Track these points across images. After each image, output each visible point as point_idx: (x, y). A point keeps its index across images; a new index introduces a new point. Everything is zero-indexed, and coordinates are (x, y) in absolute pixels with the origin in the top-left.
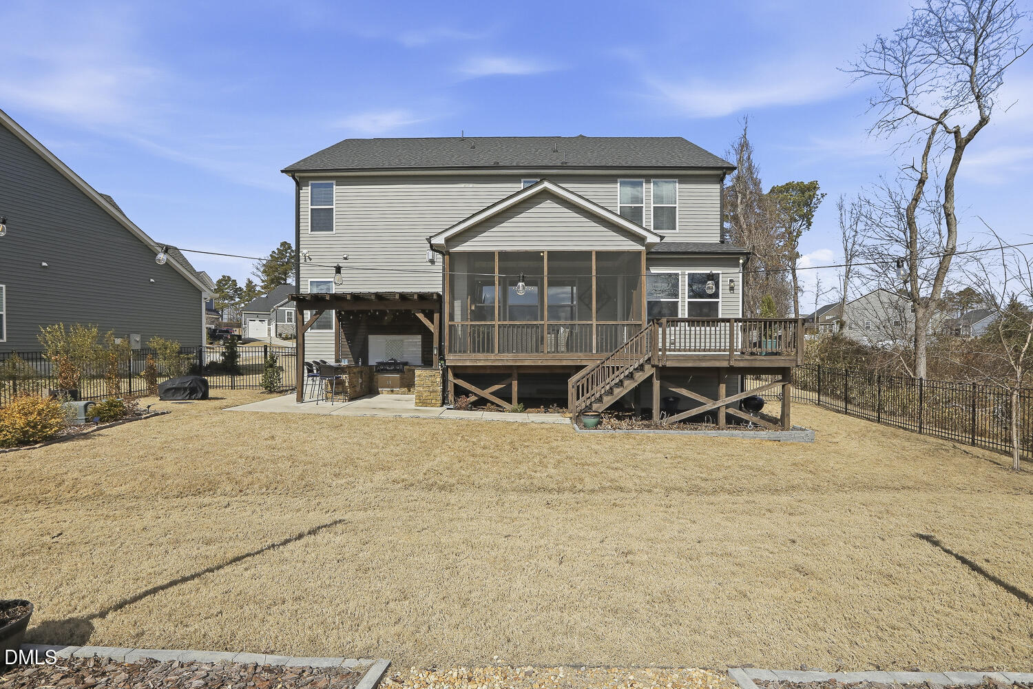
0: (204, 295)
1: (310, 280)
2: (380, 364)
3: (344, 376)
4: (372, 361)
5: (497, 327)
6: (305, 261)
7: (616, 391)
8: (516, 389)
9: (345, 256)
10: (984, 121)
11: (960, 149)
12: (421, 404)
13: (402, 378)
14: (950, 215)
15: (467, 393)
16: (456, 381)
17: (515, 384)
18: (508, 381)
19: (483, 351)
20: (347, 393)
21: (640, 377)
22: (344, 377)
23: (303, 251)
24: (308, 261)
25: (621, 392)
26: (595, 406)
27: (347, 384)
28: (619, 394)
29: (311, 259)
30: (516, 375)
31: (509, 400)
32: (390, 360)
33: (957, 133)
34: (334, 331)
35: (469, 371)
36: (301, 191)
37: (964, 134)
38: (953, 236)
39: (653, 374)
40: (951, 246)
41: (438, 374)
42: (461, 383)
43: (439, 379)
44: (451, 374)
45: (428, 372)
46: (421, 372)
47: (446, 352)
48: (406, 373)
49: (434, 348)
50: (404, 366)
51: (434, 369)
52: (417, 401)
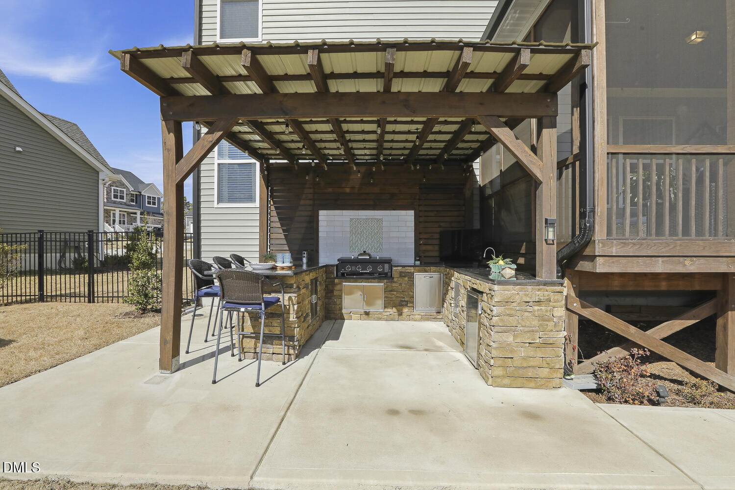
0: (101, 176)
2: (343, 262)
3: (287, 296)
4: (327, 257)
12: (507, 382)
13: (387, 290)
16: (587, 314)
18: (703, 311)
20: (292, 338)
22: (285, 298)
27: (292, 317)
32: (361, 255)
34: (257, 204)
35: (616, 285)
41: (558, 296)
42: (597, 315)
43: (561, 312)
44: (573, 294)
45: (530, 291)
46: (512, 291)
47: (600, 233)
48: (395, 280)
49: (540, 224)
50: (391, 267)
51: (545, 284)
52: (498, 372)
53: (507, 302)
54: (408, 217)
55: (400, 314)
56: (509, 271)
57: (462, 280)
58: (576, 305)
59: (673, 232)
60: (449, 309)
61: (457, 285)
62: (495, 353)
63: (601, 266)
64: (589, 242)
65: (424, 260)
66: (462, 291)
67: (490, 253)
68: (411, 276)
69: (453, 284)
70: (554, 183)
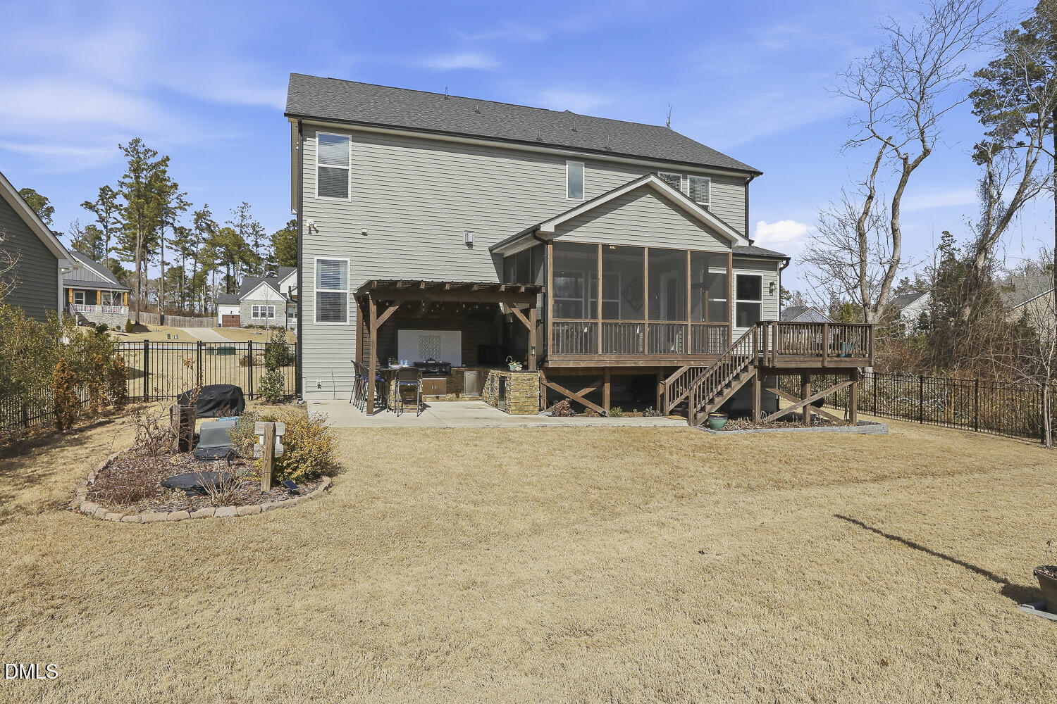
0: (62, 265)
1: (316, 258)
5: (600, 326)
6: (310, 233)
7: (726, 391)
8: (609, 393)
9: (365, 231)
10: (926, 152)
11: (907, 172)
12: (517, 412)
13: (448, 382)
14: (896, 230)
15: (562, 397)
16: (549, 385)
17: (607, 386)
18: (599, 383)
19: (586, 352)
21: (745, 378)
23: (307, 222)
24: (314, 233)
25: (729, 393)
26: (708, 407)
28: (728, 394)
29: (317, 231)
30: (608, 378)
31: (601, 404)
32: (429, 361)
33: (905, 160)
34: (347, 323)
35: (562, 373)
36: (304, 143)
37: (911, 161)
38: (898, 250)
39: (755, 375)
40: (896, 258)
41: (536, 377)
42: (555, 386)
43: (537, 383)
44: (544, 377)
45: (526, 375)
46: (518, 375)
47: (550, 352)
48: (453, 376)
49: (530, 348)
50: (451, 368)
51: (531, 372)
52: (513, 408)
53: (516, 379)
54: (456, 336)
55: (458, 397)
56: (519, 369)
57: (495, 373)
58: (545, 382)
59: (577, 352)
60: (486, 392)
61: (492, 377)
62: (512, 401)
63: (551, 365)
64: (547, 355)
65: (468, 362)
66: (496, 379)
67: (509, 359)
68: (463, 374)
69: (489, 377)
70: (534, 331)
